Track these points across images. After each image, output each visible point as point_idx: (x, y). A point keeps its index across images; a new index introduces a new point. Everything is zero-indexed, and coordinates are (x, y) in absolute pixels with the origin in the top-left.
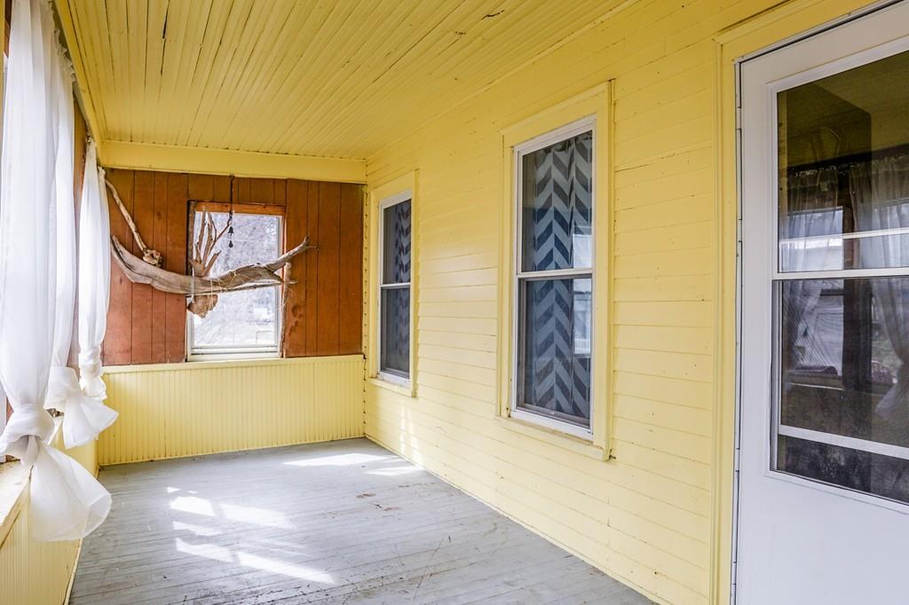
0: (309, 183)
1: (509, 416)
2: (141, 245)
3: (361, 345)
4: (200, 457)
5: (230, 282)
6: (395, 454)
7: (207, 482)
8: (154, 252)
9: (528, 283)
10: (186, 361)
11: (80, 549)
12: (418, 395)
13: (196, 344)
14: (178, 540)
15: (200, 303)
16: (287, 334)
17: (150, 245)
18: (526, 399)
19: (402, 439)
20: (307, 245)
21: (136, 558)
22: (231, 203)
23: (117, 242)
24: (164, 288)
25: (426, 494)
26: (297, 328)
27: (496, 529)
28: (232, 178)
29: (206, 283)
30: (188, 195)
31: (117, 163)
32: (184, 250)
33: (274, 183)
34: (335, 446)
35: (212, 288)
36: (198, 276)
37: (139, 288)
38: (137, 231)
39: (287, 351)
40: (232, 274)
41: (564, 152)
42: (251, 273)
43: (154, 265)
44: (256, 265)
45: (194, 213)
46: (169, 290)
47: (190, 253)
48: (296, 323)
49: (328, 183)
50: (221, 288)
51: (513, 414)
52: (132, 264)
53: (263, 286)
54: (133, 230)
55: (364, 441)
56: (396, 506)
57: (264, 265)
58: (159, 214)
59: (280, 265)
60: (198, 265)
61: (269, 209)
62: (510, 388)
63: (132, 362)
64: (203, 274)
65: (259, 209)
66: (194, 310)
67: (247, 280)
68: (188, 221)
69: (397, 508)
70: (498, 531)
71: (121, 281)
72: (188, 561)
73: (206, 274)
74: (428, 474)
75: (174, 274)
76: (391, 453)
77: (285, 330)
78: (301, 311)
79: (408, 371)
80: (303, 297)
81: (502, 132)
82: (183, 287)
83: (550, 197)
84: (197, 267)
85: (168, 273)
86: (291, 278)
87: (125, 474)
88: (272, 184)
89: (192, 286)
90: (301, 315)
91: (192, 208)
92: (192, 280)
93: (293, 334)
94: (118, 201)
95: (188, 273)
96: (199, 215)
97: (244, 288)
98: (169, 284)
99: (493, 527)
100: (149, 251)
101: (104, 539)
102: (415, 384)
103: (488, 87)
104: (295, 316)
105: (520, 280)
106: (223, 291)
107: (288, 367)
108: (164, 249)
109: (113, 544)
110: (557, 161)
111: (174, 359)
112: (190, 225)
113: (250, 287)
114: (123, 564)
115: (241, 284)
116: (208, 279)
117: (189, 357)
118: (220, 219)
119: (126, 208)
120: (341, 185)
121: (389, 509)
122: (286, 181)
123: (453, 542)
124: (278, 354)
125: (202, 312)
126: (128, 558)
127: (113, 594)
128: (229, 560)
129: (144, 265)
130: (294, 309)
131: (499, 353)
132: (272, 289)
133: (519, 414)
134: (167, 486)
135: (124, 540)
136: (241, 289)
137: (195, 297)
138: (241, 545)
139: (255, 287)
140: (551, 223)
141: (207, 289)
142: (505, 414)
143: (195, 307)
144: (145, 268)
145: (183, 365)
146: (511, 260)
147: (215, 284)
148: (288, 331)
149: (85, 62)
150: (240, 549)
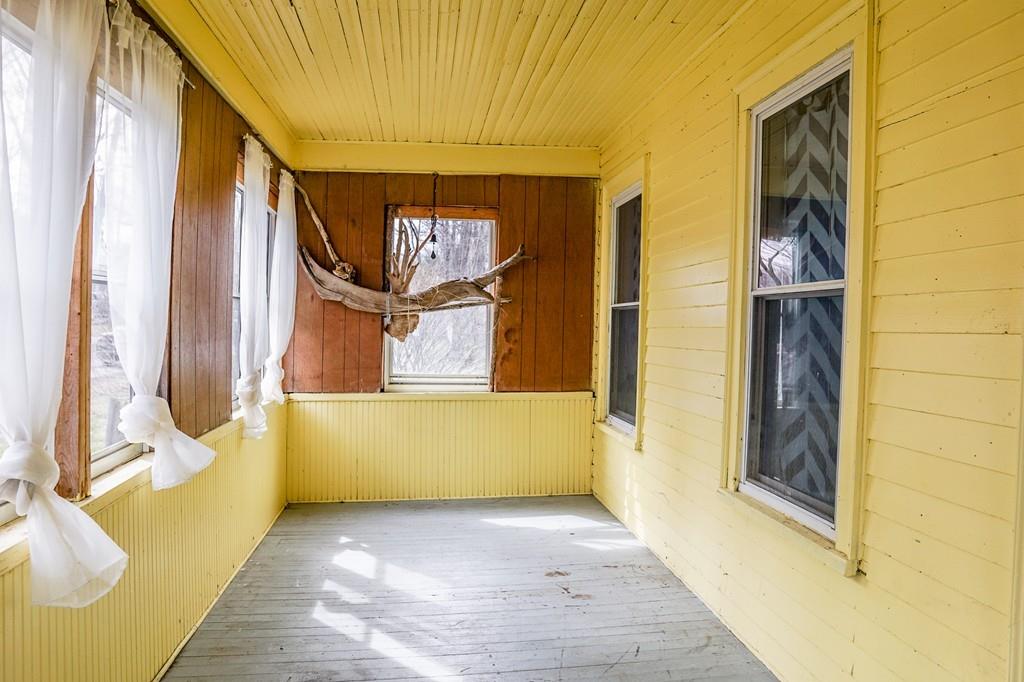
0: (526, 179)
1: (737, 490)
2: (333, 257)
3: (590, 379)
4: (393, 503)
5: (432, 300)
6: (618, 521)
7: (386, 534)
8: (346, 265)
9: (768, 302)
10: (382, 391)
11: (216, 600)
12: (643, 448)
13: (395, 371)
14: (320, 603)
15: (398, 325)
16: (498, 363)
17: (344, 258)
18: (761, 467)
19: (626, 504)
20: (522, 254)
21: (266, 618)
22: (434, 205)
23: (307, 254)
24: (356, 306)
25: (635, 580)
26: (511, 356)
27: (706, 646)
28: (436, 176)
29: (403, 301)
30: (385, 198)
31: (310, 165)
32: (382, 262)
33: (485, 180)
34: (551, 503)
35: (409, 307)
36: (396, 293)
37: (332, 307)
38: (329, 241)
39: (498, 383)
40: (434, 290)
41: (824, 111)
42: (457, 289)
43: (346, 280)
44: (462, 279)
45: (393, 219)
46: (362, 308)
47: (387, 266)
48: (510, 350)
49: (552, 179)
50: (420, 307)
51: (742, 488)
52: (322, 278)
53: (471, 305)
54: (325, 240)
55: (588, 500)
56: (587, 593)
57: (471, 280)
58: (353, 221)
59: (489, 279)
60: (395, 279)
61: (480, 212)
62: (739, 450)
63: (322, 390)
64: (401, 290)
65: (468, 212)
66: (392, 333)
67: (451, 298)
68: (386, 229)
69: (589, 597)
70: (711, 649)
71: (312, 297)
72: (319, 631)
73: (405, 290)
74: (650, 554)
75: (367, 290)
76: (616, 519)
77: (496, 358)
78: (517, 336)
79: (634, 415)
80: (518, 320)
81: (737, 91)
82: (377, 305)
83: (805, 179)
84: (395, 282)
85: (361, 289)
86: (502, 295)
87: (308, 515)
88: (482, 182)
89: (388, 305)
90: (516, 341)
91: (390, 213)
92: (387, 297)
93: (506, 363)
94: (309, 207)
95: (385, 288)
96: (397, 221)
97: (448, 308)
98: (362, 302)
99: (705, 642)
100: (341, 264)
101: (247, 591)
102: (640, 434)
103: (722, 29)
104: (508, 341)
105: (757, 299)
106: (424, 310)
107: (499, 403)
108: (356, 262)
109: (252, 598)
110: (814, 126)
111: (368, 389)
112: (388, 234)
113: (454, 306)
114: (249, 624)
115: (446, 302)
116: (405, 296)
117: (387, 387)
118: (422, 225)
119: (318, 216)
120: (568, 181)
121: (578, 596)
122: (499, 178)
123: (641, 657)
124: (488, 388)
125: (402, 334)
126: (258, 618)
127: (219, 660)
128: (359, 638)
129: (334, 280)
130: (508, 333)
131: (728, 401)
132: (483, 309)
133: (749, 489)
134: (342, 535)
135: (265, 595)
136: (444, 308)
137: (392, 317)
138: (383, 621)
139: (460, 306)
140: (806, 215)
141: (405, 308)
142: (731, 486)
143: (393, 328)
144: (336, 284)
145: (378, 396)
146: (745, 270)
147: (414, 301)
148: (500, 359)
149: (227, 47)
150: (378, 626)
